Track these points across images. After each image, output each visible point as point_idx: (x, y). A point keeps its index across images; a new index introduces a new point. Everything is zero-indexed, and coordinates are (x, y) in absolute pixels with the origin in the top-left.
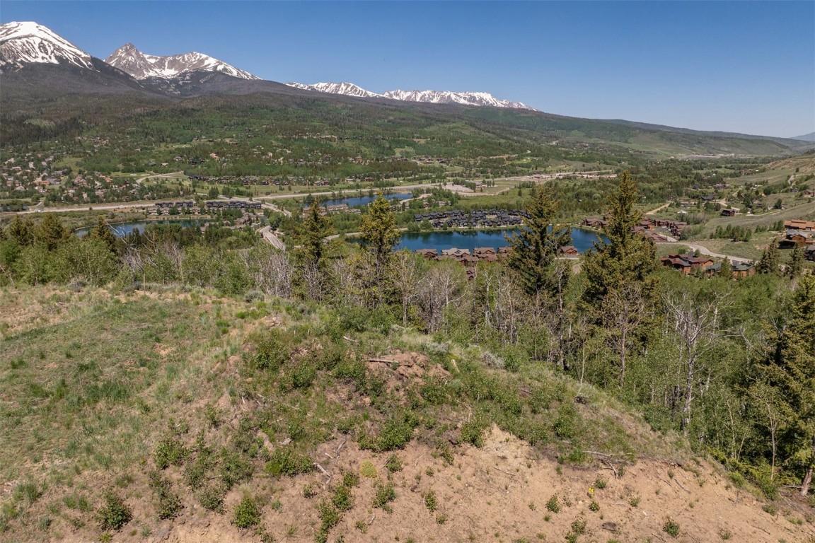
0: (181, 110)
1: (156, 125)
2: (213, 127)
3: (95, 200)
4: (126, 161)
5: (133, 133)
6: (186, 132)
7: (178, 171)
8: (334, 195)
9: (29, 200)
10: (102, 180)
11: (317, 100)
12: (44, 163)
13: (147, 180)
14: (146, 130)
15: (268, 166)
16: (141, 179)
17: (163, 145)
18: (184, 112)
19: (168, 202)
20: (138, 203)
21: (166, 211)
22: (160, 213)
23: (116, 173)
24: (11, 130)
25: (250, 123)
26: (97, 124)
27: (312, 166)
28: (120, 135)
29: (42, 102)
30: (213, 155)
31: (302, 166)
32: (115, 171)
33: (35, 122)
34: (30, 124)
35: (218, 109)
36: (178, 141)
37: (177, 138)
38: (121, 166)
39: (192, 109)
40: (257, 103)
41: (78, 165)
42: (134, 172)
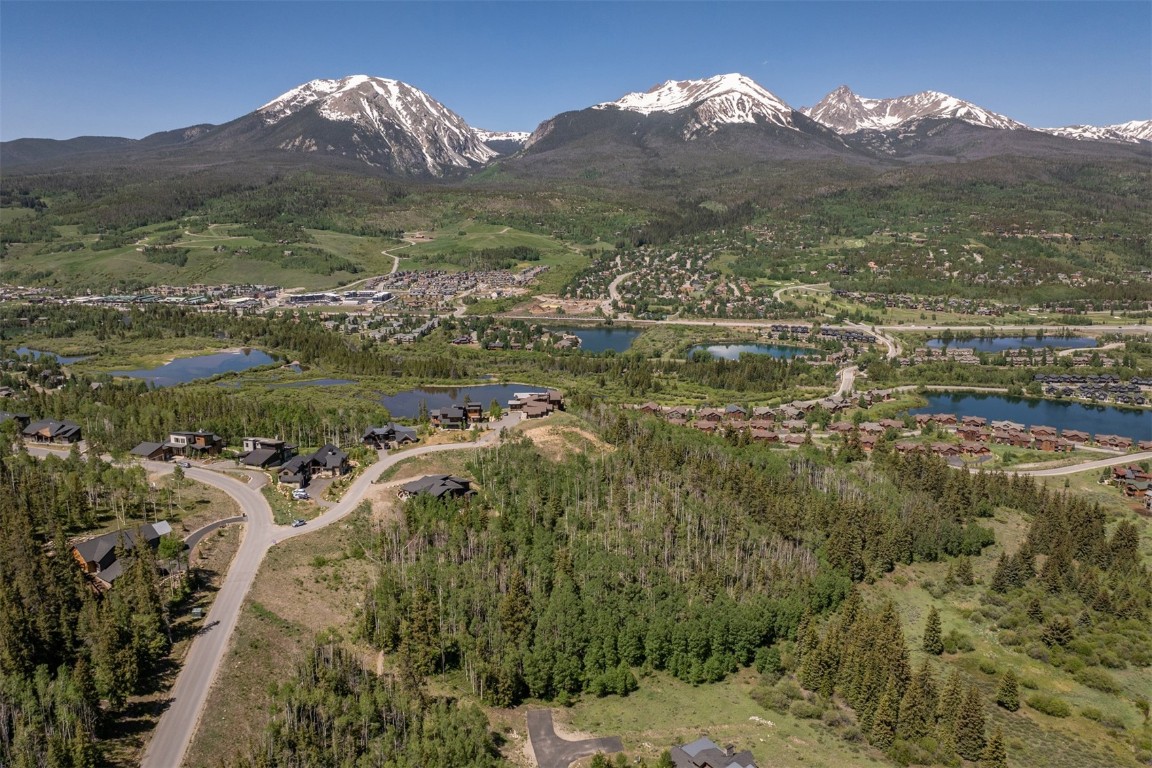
0: (875, 189)
1: (835, 209)
2: (904, 215)
3: (722, 315)
4: (775, 266)
5: (807, 222)
6: (868, 220)
7: (824, 282)
9: (670, 308)
11: (1088, 166)
12: (700, 262)
13: (785, 292)
14: (821, 218)
16: (779, 291)
17: (833, 239)
18: (878, 192)
19: (786, 324)
20: (760, 322)
22: (770, 336)
23: (761, 280)
24: (686, 215)
25: (955, 211)
26: (770, 210)
27: (992, 285)
28: (791, 224)
29: (727, 174)
30: (872, 264)
31: (978, 284)
32: (761, 277)
33: (709, 205)
34: (704, 208)
35: (924, 186)
37: (855, 230)
38: (768, 272)
39: (891, 187)
40: (985, 176)
41: (730, 266)
42: (778, 279)
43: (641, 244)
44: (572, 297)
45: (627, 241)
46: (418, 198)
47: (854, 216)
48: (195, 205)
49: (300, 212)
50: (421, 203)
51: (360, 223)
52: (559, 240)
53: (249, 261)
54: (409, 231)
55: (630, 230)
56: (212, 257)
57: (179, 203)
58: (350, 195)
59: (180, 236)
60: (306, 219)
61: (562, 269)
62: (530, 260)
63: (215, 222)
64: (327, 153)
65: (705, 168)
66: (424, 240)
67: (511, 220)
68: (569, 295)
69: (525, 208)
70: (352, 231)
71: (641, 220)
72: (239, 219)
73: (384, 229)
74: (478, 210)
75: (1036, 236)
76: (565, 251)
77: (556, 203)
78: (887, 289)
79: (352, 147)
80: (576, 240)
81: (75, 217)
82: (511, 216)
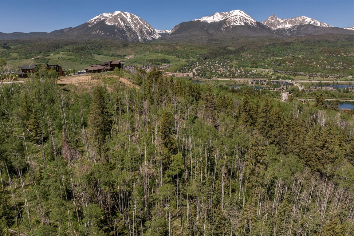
0: (285, 43)
1: (272, 49)
2: (296, 50)
3: (234, 77)
4: (252, 63)
5: (263, 52)
6: (284, 52)
7: (271, 68)
8: (334, 83)
9: (214, 75)
10: (240, 70)
12: (226, 63)
13: (257, 71)
14: (268, 51)
15: (310, 68)
16: (254, 71)
17: (272, 57)
18: (287, 44)
19: (257, 79)
20: (248, 79)
21: (254, 83)
22: (252, 83)
23: (248, 68)
24: (221, 51)
25: (314, 48)
26: (250, 49)
27: (333, 69)
28: (257, 53)
29: (235, 40)
30: (288, 62)
31: (327, 69)
32: (247, 67)
33: (229, 48)
34: (228, 49)
35: (302, 42)
36: (279, 56)
37: (279, 55)
38: (250, 65)
39: (291, 42)
40: (323, 39)
41: (236, 64)
42: (254, 68)
43: (206, 59)
44: (179, 72)
45: (201, 58)
46: (132, 46)
47: (279, 51)
48: (59, 48)
49: (92, 49)
50: (133, 47)
51: (111, 52)
52: (178, 58)
53: (70, 62)
54: (128, 55)
55: (202, 54)
56: (57, 61)
57: (53, 47)
58: (110, 45)
59: (49, 55)
60: (93, 51)
61: (177, 65)
62: (167, 63)
63: (62, 52)
64: (107, 35)
65: (228, 39)
66: (132, 58)
67: (162, 52)
68: (178, 72)
69: (167, 48)
70: (109, 55)
71: (206, 52)
72: (71, 51)
73: (119, 54)
74: (152, 49)
75: (344, 55)
76: (179, 61)
77: (178, 47)
78: (294, 70)
79: (115, 34)
80: (183, 58)
81: (18, 51)
82: (162, 51)
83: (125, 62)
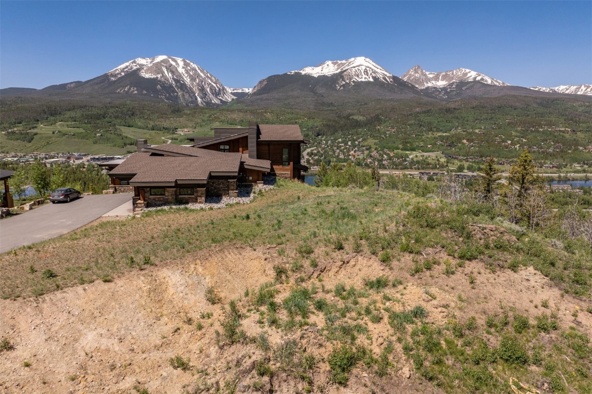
0: (446, 109)
1: (427, 119)
2: (467, 121)
3: (382, 167)
4: (405, 143)
5: (412, 125)
6: (448, 124)
7: (438, 151)
8: (560, 177)
9: (345, 164)
10: (388, 155)
12: (357, 142)
13: (416, 156)
14: (420, 123)
15: (506, 151)
16: (412, 155)
17: (430, 133)
18: (448, 110)
19: (428, 172)
20: (408, 171)
21: (425, 177)
23: (398, 151)
24: (343, 122)
25: (496, 118)
26: (390, 119)
27: (543, 152)
28: (403, 126)
29: (361, 105)
30: (465, 141)
31: (534, 152)
32: (397, 149)
33: (355, 117)
34: (353, 118)
35: (473, 108)
36: (441, 131)
37: (441, 128)
38: (401, 146)
39: (454, 108)
40: (505, 103)
41: (375, 144)
42: (408, 150)
43: (318, 135)
45: (310, 133)
46: (188, 112)
47: (438, 122)
48: (56, 114)
49: (116, 117)
50: (189, 114)
51: (152, 123)
53: (73, 139)
54: (181, 128)
55: (311, 128)
56: (50, 137)
57: (45, 113)
58: (148, 110)
59: (36, 127)
60: (119, 121)
63: (62, 121)
64: (142, 95)
65: (349, 102)
66: (189, 133)
67: (242, 123)
69: (250, 117)
70: (146, 128)
71: (318, 123)
72: (77, 119)
73: (165, 127)
74: (223, 118)
75: (549, 130)
78: (479, 155)
79: (156, 92)
82: (242, 121)
83: (177, 139)
